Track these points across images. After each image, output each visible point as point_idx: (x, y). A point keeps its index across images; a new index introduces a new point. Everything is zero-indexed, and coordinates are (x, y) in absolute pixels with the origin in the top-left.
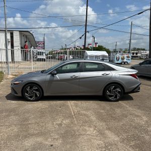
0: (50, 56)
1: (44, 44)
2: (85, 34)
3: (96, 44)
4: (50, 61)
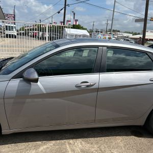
0: (22, 32)
1: (14, 17)
2: (65, 8)
3: (76, 21)
4: (21, 38)
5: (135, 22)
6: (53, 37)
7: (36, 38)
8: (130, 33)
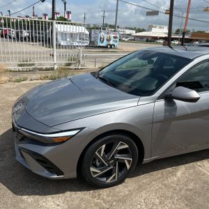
3: (68, 13)
5: (147, 15)
6: (36, 37)
7: (6, 37)
8: (132, 29)
